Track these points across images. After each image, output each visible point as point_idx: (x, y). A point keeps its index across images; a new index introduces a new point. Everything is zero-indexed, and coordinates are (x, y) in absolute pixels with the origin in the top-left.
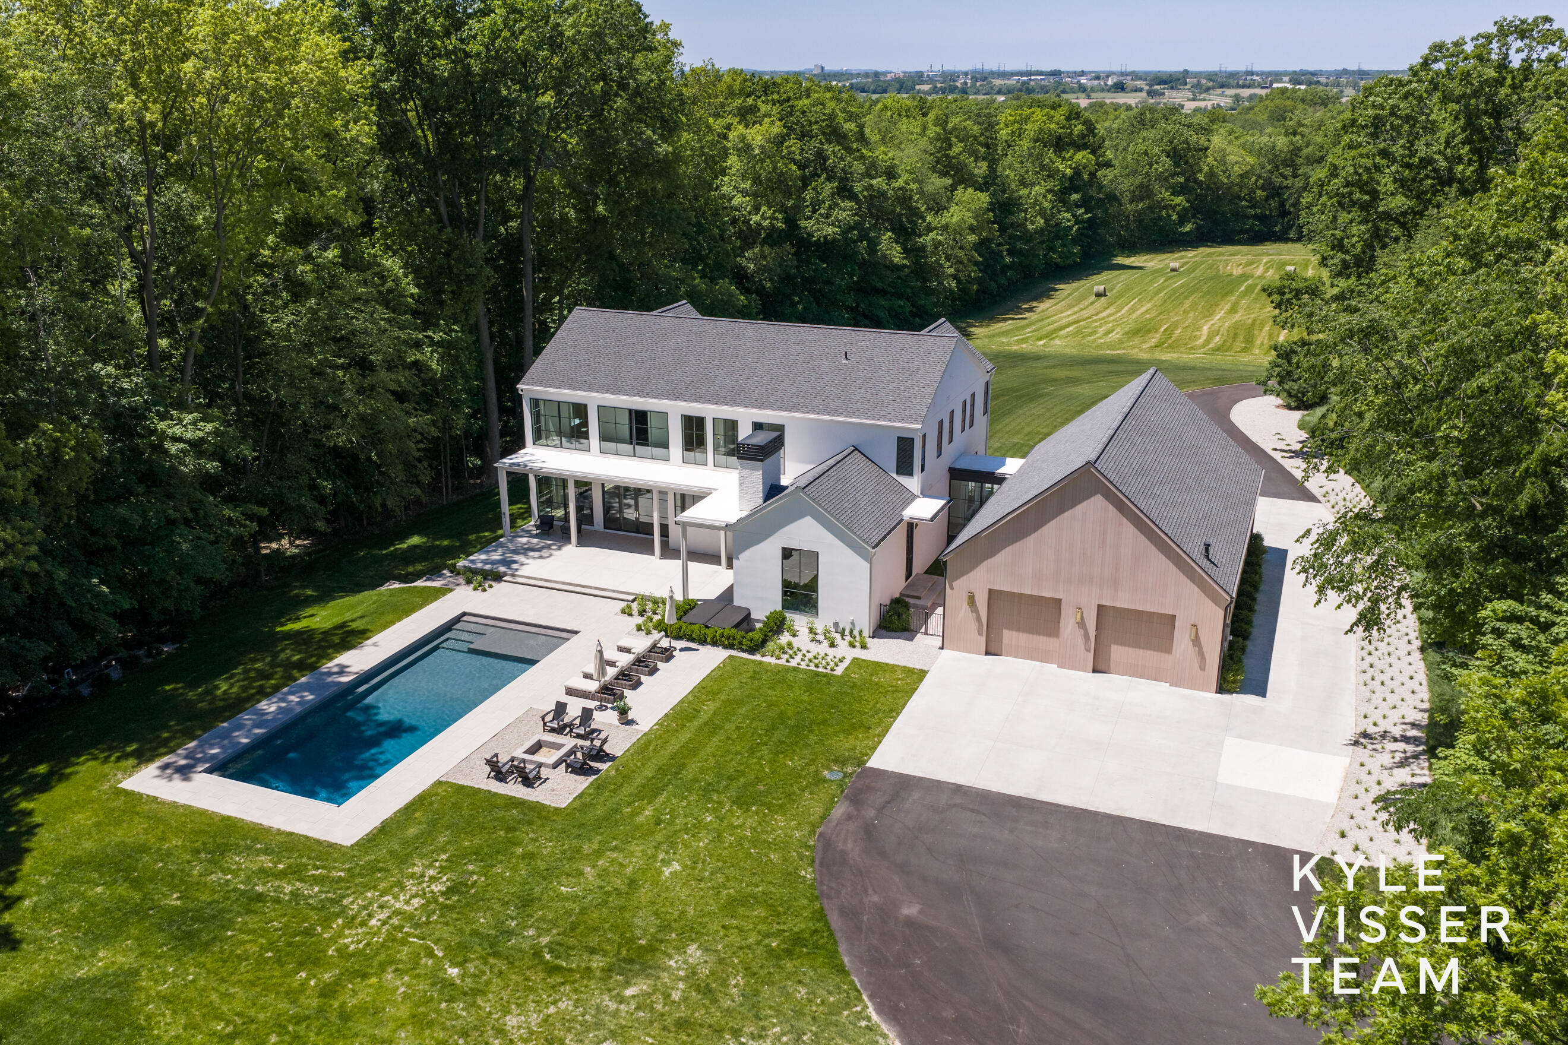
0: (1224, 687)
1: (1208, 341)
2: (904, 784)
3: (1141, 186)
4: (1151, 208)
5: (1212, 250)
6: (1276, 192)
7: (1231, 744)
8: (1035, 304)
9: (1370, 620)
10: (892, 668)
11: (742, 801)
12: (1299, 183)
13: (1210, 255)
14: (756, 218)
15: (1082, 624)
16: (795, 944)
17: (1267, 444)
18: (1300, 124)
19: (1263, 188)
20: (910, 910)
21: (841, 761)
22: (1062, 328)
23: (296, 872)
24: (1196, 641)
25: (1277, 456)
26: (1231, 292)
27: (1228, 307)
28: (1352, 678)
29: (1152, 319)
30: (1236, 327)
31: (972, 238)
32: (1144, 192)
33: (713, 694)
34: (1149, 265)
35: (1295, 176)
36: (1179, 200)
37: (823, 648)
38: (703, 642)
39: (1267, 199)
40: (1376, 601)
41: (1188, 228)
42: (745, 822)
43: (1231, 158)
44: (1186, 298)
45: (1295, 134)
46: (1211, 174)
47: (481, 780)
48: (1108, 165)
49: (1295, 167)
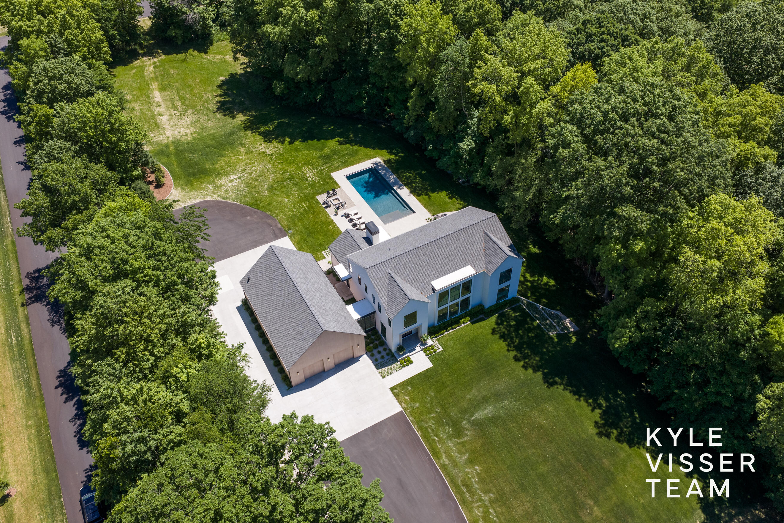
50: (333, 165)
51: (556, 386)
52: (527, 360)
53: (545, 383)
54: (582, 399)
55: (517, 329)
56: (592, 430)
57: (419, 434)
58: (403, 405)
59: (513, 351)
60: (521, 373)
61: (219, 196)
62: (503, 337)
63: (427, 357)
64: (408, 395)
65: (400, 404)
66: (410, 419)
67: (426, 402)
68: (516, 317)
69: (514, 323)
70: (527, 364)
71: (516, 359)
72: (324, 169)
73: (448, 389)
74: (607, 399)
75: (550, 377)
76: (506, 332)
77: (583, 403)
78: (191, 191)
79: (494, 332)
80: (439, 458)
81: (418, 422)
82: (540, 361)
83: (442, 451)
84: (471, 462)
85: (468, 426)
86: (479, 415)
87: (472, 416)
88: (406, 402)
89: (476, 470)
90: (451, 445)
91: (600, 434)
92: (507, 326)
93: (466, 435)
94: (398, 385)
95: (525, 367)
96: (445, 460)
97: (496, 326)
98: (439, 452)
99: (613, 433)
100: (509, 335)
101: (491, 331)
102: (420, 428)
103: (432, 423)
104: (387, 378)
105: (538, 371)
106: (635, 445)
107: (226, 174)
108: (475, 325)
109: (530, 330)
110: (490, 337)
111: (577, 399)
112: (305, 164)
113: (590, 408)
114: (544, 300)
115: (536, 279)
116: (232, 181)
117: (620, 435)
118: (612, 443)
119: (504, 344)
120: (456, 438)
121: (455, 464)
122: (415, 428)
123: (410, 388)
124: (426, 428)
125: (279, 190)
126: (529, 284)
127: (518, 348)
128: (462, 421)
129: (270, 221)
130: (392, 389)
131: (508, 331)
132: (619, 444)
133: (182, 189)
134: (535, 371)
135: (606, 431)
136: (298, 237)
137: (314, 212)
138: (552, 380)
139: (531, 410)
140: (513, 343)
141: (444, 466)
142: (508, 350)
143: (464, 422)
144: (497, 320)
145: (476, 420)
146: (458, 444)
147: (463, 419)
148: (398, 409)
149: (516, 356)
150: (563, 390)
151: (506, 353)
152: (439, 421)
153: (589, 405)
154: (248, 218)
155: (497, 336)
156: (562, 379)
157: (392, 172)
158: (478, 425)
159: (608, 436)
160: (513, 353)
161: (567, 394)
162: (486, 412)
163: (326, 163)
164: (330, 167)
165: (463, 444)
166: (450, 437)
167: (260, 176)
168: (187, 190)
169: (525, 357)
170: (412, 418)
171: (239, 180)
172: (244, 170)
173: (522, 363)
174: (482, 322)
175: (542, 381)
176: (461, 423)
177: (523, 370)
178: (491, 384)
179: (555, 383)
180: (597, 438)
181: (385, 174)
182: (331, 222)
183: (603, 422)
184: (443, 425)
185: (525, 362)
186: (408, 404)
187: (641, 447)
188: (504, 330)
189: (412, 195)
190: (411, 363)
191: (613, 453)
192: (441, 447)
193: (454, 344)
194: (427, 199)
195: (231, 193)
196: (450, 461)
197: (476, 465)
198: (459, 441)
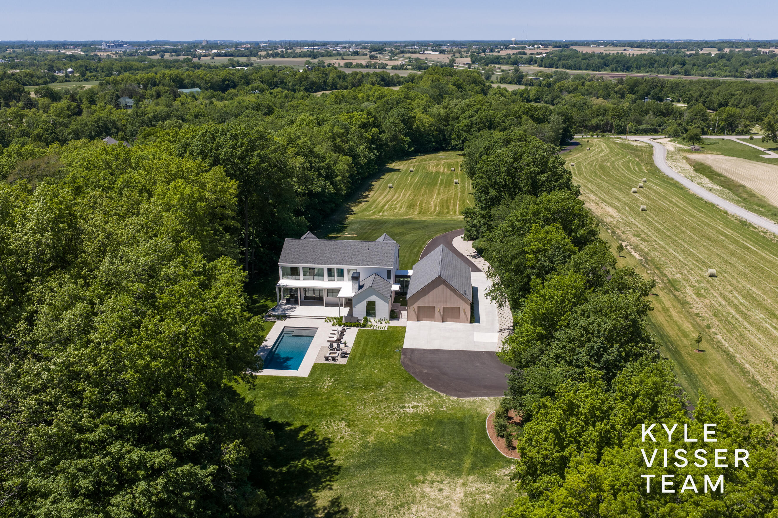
0: (471, 322)
1: (435, 209)
2: (413, 351)
3: (393, 135)
4: (398, 144)
5: (422, 158)
6: (441, 131)
7: (475, 333)
8: (368, 193)
9: (501, 305)
10: (398, 327)
11: (382, 357)
12: (450, 128)
13: (421, 160)
14: (300, 190)
15: (439, 312)
16: (407, 380)
17: (465, 254)
18: (448, 104)
19: (437, 130)
20: (425, 371)
21: (398, 348)
22: (384, 206)
23: (301, 382)
24: (465, 313)
25: (469, 258)
26: (435, 185)
27: (437, 192)
28: (497, 317)
29: (413, 199)
30: (442, 201)
31: (347, 174)
32: (395, 138)
33: (362, 338)
34: (400, 167)
35: (448, 125)
36: (407, 139)
37: (379, 324)
38: (351, 326)
39: (438, 134)
40: (502, 302)
41: (412, 149)
42: (385, 361)
43: (424, 120)
44: (421, 188)
45: (447, 108)
46: (418, 127)
47: (323, 361)
48: (383, 132)
49: (448, 122)
61: (440, 398)
78: (469, 410)
107: (415, 416)
116: (415, 407)
168: (473, 411)
171: (406, 405)
172: (390, 414)
195: (426, 396)
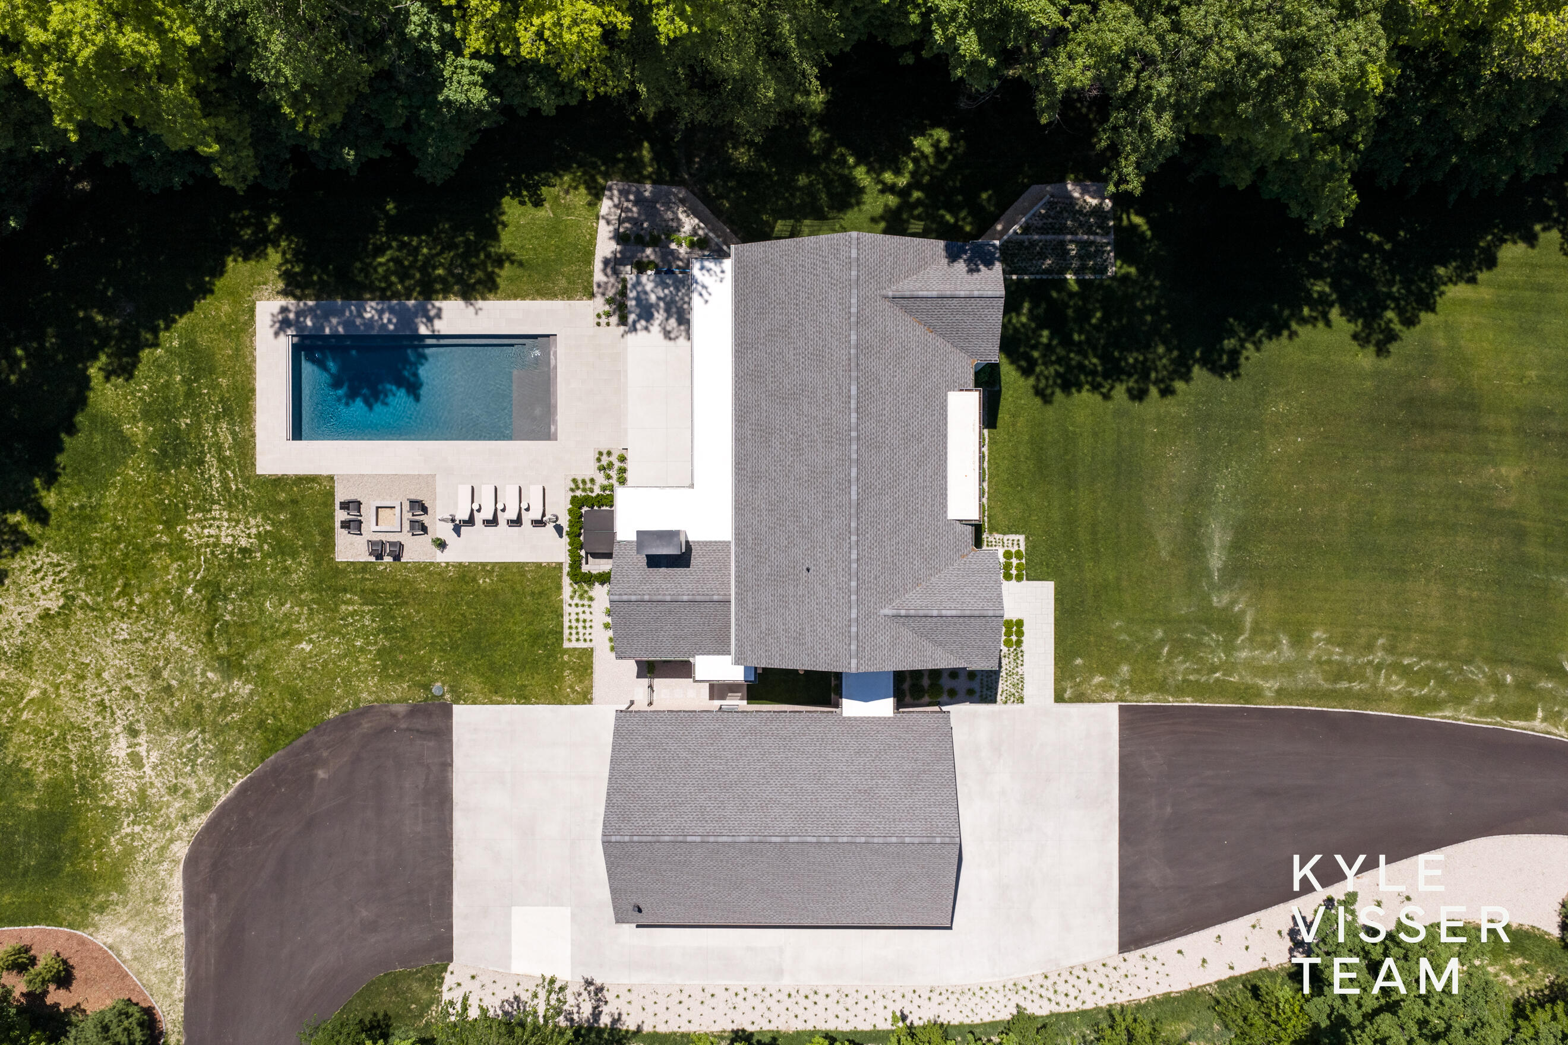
10: (586, 679)
42: (364, 663)
50: (220, 448)
51: (1242, 360)
52: (1153, 375)
53: (1222, 376)
54: (1294, 326)
55: (1067, 342)
56: (1365, 359)
57: (1189, 702)
58: (1107, 696)
59: (1112, 388)
60: (1174, 410)
61: (185, 818)
62: (1068, 384)
63: (1024, 582)
64: (1092, 672)
65: (1103, 701)
66: (1147, 700)
67: (1129, 647)
68: (1032, 316)
69: (1046, 333)
70: (1162, 381)
71: (1138, 395)
72: (225, 482)
73: (1124, 583)
74: (1319, 275)
75: (1216, 356)
76: (1061, 370)
77: (1305, 332)
78: (122, 889)
79: (1043, 395)
80: (1258, 693)
81: (1162, 687)
82: (1169, 350)
83: (1249, 680)
84: (1299, 639)
85: (1226, 598)
86: (1216, 560)
87: (1209, 576)
88: (1105, 687)
89: (1319, 640)
90: (1244, 654)
91: (1381, 350)
92: (1044, 356)
93: (1243, 612)
94: (1057, 681)
95: (1167, 392)
96: (1270, 686)
97: (1032, 381)
98: (1248, 687)
99: (1390, 321)
100: (1069, 369)
101: (1038, 401)
102: (1180, 691)
103: (1182, 667)
104: (1027, 693)
105: (1189, 370)
106: (1434, 296)
107: (94, 764)
108: (1000, 422)
109: (1084, 315)
110: (1050, 412)
111: (1290, 337)
112: (169, 525)
113: (1321, 325)
114: (984, 196)
115: (911, 166)
116: (136, 761)
117: (1400, 312)
118: (1410, 338)
119: (1085, 394)
120: (1237, 636)
121: (1287, 669)
122: (1172, 702)
123: (1079, 661)
124: (1184, 681)
125: (250, 647)
126: (916, 194)
127: (1114, 371)
128: (1210, 601)
129: (366, 726)
130: (1059, 698)
131: (1059, 361)
132: (1418, 328)
133: (102, 909)
134: (1187, 377)
135: (1382, 332)
136: (473, 682)
137: (397, 594)
138: (1225, 357)
139: (1263, 448)
140: (1094, 373)
141: (1281, 694)
142: (1106, 397)
143: (1215, 599)
144: (1019, 368)
145: (1222, 571)
146: (1251, 640)
147: (1207, 597)
148: (1111, 711)
149: (1129, 391)
150: (1258, 349)
151: (1110, 405)
152: (1185, 648)
153: (1312, 321)
154: (321, 774)
155: (1059, 395)
156: (1231, 333)
157: (347, 297)
158: (1234, 572)
159: (1391, 337)
160: (1120, 392)
161: (1271, 347)
162: (1217, 543)
163: (201, 462)
164: (222, 460)
165: (1257, 629)
166: (1229, 647)
167: (156, 674)
168: (114, 896)
169: (1143, 372)
170: (1148, 697)
171: (142, 739)
172: (101, 704)
173: (1154, 391)
174: (1002, 402)
175: (1215, 380)
176: (1211, 607)
177: (1170, 400)
178: (1164, 489)
179: (1234, 354)
180: (1386, 363)
181: (348, 324)
182: (466, 573)
183: (1360, 322)
184: (1199, 644)
185: (1156, 383)
186: (1112, 687)
187: (1443, 288)
188: (1052, 370)
189: (480, 303)
190: (1020, 623)
191: (1428, 356)
192: (1240, 675)
193: (1022, 500)
194: (519, 271)
195: (191, 783)
196: (1275, 677)
197: (1311, 631)
198: (1246, 635)
